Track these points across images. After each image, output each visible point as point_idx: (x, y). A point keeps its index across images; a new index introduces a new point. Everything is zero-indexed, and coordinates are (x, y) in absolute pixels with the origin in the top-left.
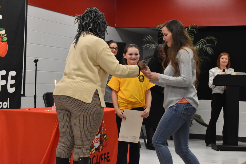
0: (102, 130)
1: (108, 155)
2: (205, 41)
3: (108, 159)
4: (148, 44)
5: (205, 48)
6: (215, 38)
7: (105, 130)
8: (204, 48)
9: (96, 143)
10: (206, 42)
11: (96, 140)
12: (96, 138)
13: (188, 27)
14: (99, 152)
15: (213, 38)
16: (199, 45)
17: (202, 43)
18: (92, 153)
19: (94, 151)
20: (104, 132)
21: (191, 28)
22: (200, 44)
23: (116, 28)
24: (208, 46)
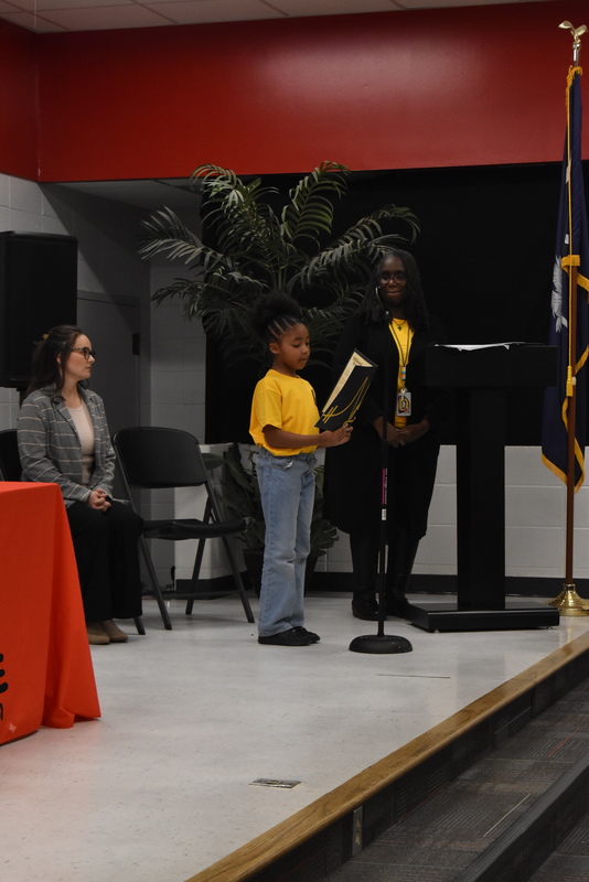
2: (376, 224)
4: (163, 239)
5: (375, 249)
6: (410, 214)
8: (371, 251)
10: (379, 229)
13: (310, 174)
15: (402, 211)
16: (354, 238)
17: (364, 230)
21: (320, 178)
22: (355, 234)
23: (42, 183)
24: (384, 242)
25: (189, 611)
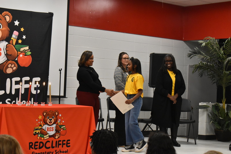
0: (59, 121)
1: (68, 142)
3: (68, 145)
4: (195, 54)
7: (63, 122)
9: (50, 131)
11: (50, 129)
12: (50, 128)
13: (228, 39)
14: (55, 139)
18: (45, 139)
19: (48, 137)
20: (61, 124)
23: (185, 41)
25: (188, 141)
